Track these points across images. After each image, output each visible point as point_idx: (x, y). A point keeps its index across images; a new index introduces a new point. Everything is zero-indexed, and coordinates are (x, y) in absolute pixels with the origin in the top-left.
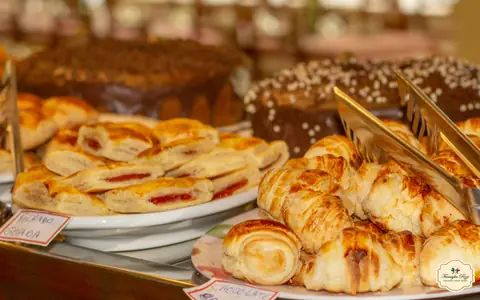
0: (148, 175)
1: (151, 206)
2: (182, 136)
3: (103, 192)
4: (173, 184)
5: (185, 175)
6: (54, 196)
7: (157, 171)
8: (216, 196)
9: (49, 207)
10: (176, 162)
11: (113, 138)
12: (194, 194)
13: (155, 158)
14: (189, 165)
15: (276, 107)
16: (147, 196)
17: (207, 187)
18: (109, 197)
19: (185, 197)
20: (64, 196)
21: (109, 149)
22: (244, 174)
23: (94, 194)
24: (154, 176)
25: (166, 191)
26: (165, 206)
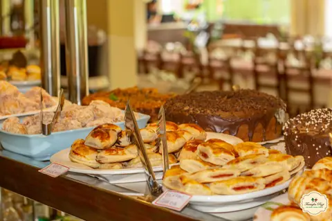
0: (232, 175)
1: (234, 191)
2: (250, 152)
3: (209, 183)
4: (245, 180)
5: (250, 175)
6: (184, 184)
7: (237, 173)
8: (267, 186)
9: (181, 190)
10: (247, 168)
11: (214, 153)
12: (255, 186)
13: (236, 165)
14: (253, 169)
15: (298, 134)
16: (231, 187)
17: (262, 182)
18: (212, 186)
19: (251, 187)
20: (190, 185)
21: (212, 158)
22: (282, 175)
23: (205, 184)
24: (235, 176)
25: (241, 184)
26: (239, 192)
